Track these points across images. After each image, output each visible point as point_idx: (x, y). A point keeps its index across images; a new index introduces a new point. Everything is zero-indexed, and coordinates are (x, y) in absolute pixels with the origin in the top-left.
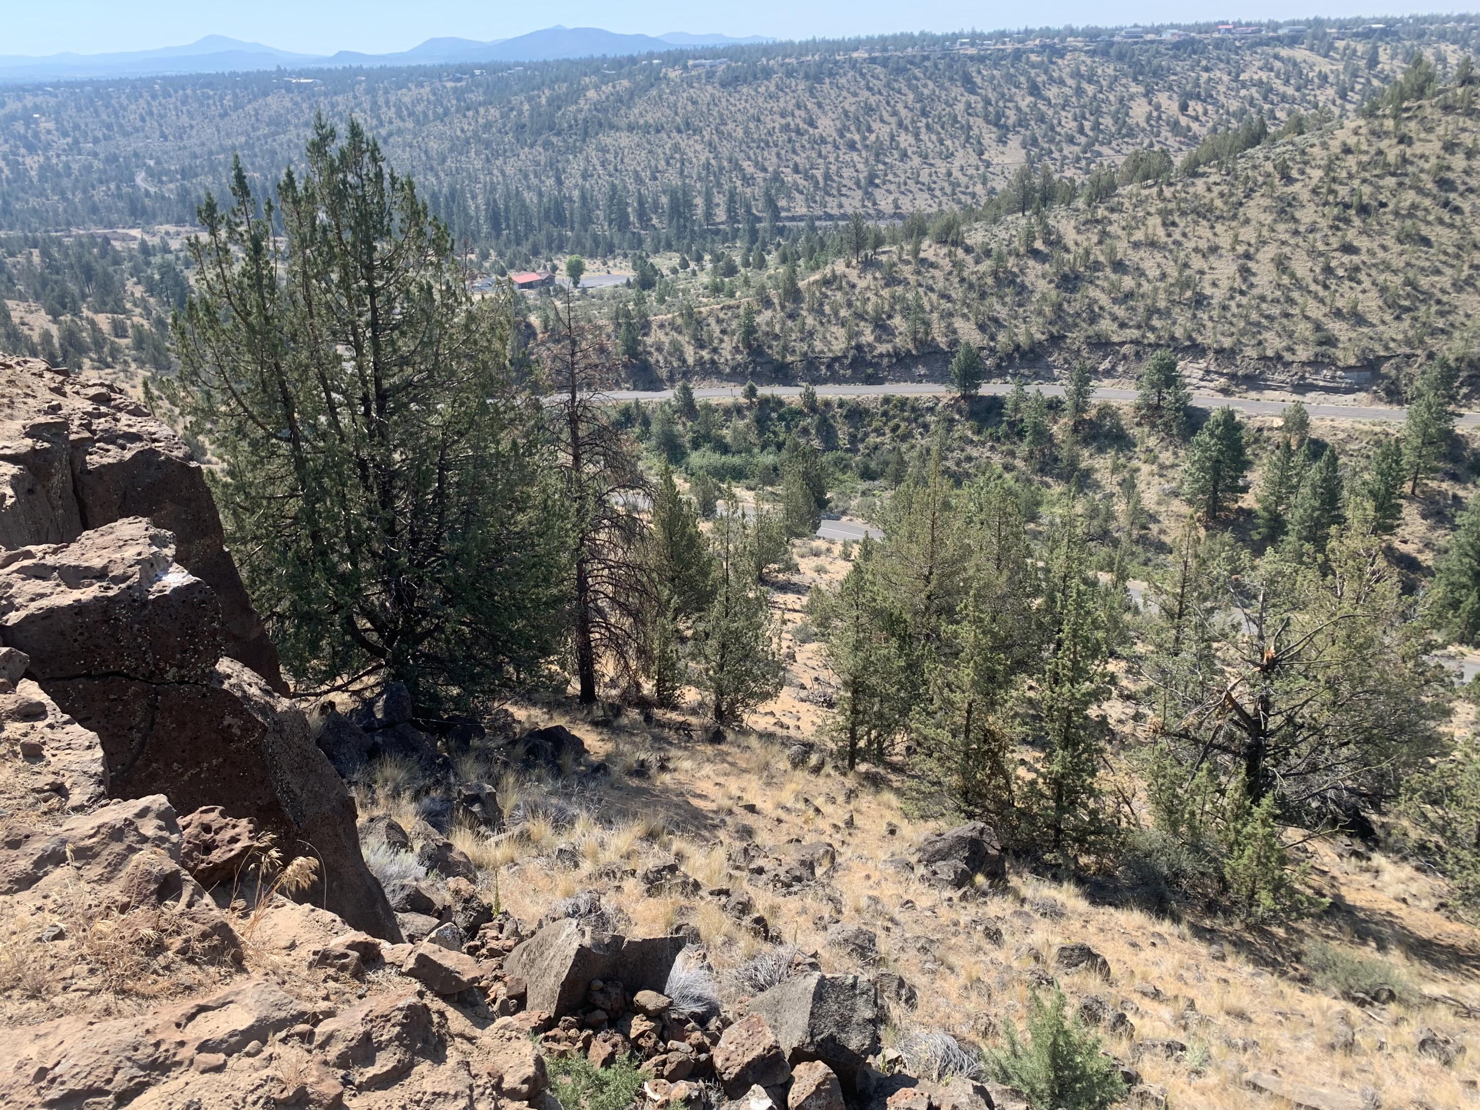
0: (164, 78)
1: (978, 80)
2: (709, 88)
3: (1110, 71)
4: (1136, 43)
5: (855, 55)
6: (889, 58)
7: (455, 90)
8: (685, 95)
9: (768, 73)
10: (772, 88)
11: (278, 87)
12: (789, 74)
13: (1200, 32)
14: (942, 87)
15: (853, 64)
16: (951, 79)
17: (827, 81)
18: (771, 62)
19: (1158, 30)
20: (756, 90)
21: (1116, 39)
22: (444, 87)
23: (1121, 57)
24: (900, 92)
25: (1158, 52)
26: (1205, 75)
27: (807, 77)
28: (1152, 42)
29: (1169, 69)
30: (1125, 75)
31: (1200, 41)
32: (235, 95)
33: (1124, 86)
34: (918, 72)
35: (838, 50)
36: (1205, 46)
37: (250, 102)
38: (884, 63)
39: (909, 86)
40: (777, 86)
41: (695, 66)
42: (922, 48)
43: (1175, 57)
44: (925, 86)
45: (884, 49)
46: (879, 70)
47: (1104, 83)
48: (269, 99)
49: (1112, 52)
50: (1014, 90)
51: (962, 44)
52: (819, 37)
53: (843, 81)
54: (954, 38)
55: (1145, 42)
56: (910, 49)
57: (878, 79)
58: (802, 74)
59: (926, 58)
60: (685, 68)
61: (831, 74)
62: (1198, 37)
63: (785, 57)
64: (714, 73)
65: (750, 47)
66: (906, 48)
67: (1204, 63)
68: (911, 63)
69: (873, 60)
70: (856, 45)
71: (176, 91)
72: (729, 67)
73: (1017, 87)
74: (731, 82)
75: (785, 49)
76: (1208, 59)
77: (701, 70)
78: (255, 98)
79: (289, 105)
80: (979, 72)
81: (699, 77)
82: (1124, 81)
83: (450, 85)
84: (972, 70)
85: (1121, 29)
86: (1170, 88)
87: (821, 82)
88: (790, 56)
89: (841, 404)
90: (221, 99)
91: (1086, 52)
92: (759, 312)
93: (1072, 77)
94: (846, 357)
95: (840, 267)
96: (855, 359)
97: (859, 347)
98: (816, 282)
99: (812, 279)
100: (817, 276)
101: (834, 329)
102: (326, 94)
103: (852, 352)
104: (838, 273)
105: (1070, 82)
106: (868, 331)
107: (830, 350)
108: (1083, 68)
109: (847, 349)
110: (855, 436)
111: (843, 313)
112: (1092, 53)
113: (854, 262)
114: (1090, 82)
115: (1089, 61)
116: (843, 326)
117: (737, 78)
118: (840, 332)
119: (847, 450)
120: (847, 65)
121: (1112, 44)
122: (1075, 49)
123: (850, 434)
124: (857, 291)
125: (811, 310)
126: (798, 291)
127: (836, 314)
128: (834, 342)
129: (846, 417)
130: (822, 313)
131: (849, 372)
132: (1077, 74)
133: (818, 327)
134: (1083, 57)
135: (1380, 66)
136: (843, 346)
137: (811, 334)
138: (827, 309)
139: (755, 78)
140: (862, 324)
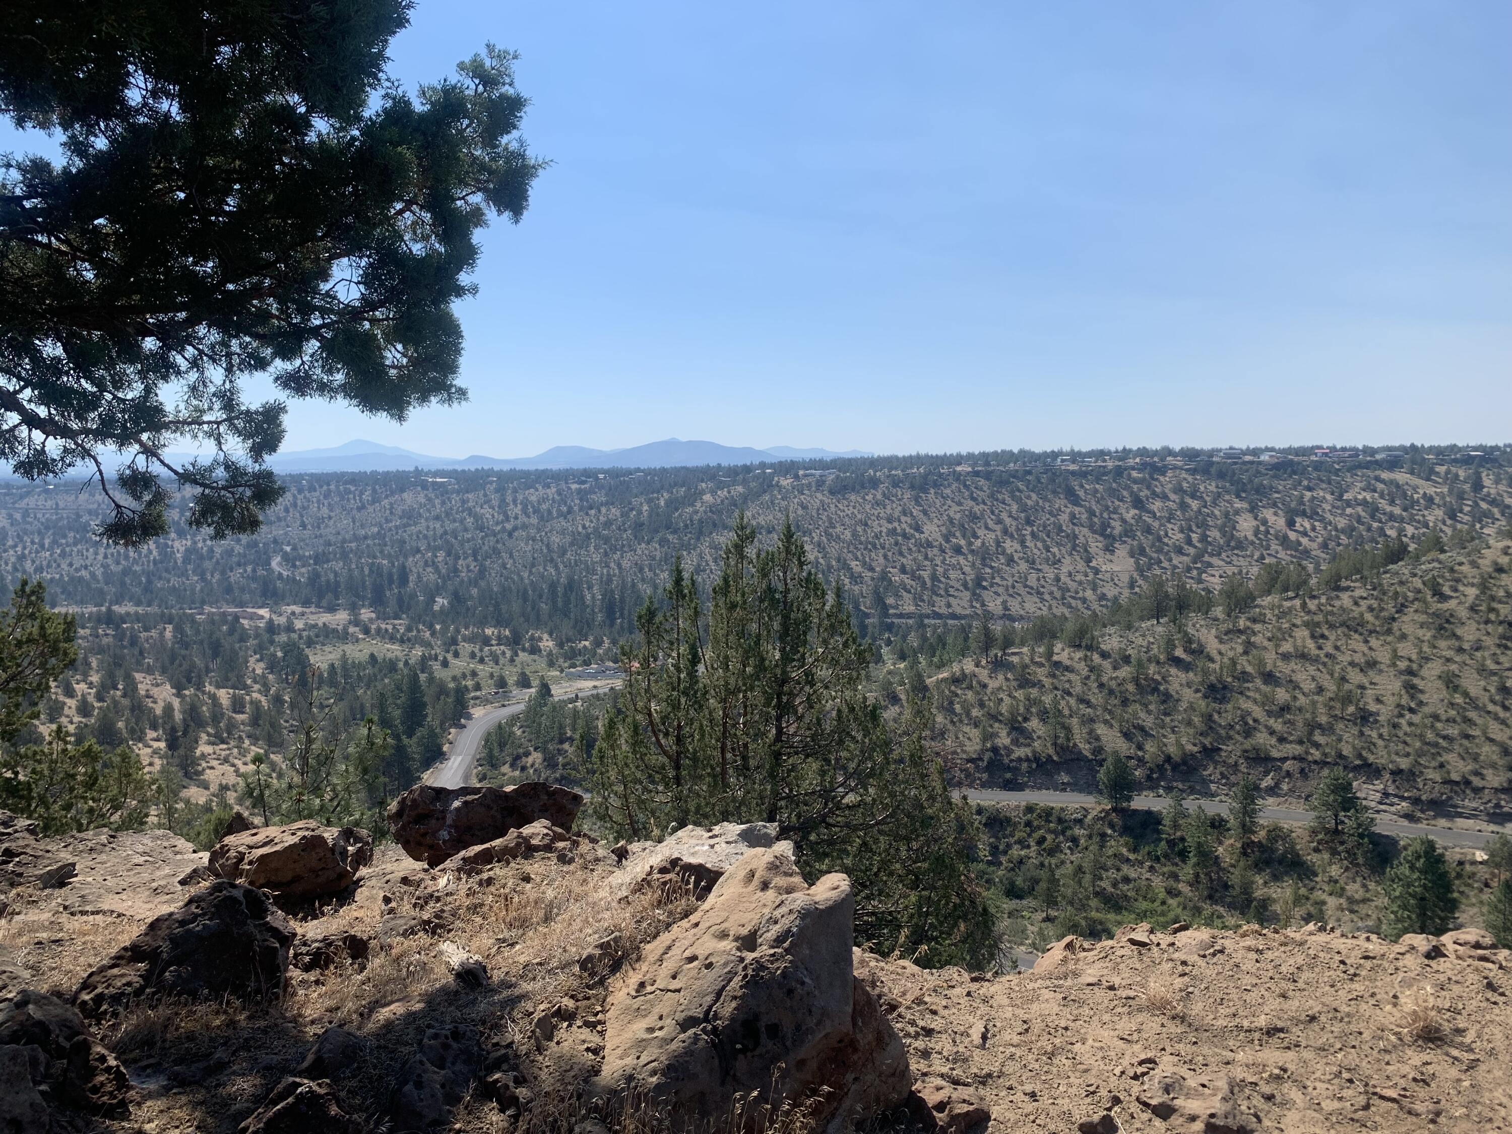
0: (312, 475)
1: (1081, 493)
2: (819, 495)
3: (1212, 488)
4: (1235, 463)
5: (959, 469)
6: (992, 472)
7: (579, 491)
8: (796, 500)
9: (874, 483)
10: (879, 496)
11: (415, 484)
12: (895, 485)
13: (1297, 455)
14: (1045, 499)
15: (957, 477)
16: (1054, 492)
17: (932, 491)
18: (878, 474)
19: (1256, 452)
20: (864, 498)
21: (1215, 459)
22: (569, 488)
23: (1221, 475)
24: (1004, 503)
25: (1258, 472)
26: (1308, 494)
27: (912, 487)
28: (1252, 463)
29: (1271, 488)
30: (1228, 492)
31: (1299, 463)
32: (374, 491)
33: (1228, 501)
34: (1020, 485)
35: (942, 465)
36: (1305, 468)
37: (387, 497)
38: (988, 476)
39: (1013, 497)
40: (884, 495)
41: (806, 476)
42: (1024, 463)
43: (1275, 476)
44: (1029, 497)
45: (987, 464)
46: (982, 482)
47: (1208, 499)
48: (405, 495)
49: (1213, 470)
50: (1117, 503)
51: (1063, 461)
52: (923, 452)
53: (948, 491)
54: (1054, 455)
55: (1245, 463)
56: (1012, 465)
57: (981, 490)
58: (907, 485)
59: (1029, 473)
60: (796, 477)
61: (936, 485)
62: (1296, 459)
63: (890, 470)
64: (824, 482)
65: (856, 460)
66: (1008, 463)
67: (1305, 483)
68: (1014, 477)
69: (977, 474)
70: (959, 459)
71: (321, 487)
72: (838, 477)
73: (1121, 501)
74: (840, 490)
75: (891, 462)
76: (1309, 479)
77: (810, 479)
78: (393, 493)
79: (423, 501)
80: (1082, 486)
81: (809, 486)
82: (1227, 497)
83: (574, 487)
84: (1075, 484)
85: (1220, 450)
86: (1275, 505)
87: (926, 491)
88: (896, 469)
89: (980, 811)
90: (361, 494)
91: (1187, 470)
92: (886, 707)
93: (1175, 493)
94: (981, 759)
95: (969, 665)
96: (991, 763)
97: (995, 750)
98: (942, 680)
99: (941, 676)
100: (945, 675)
101: (967, 729)
102: (458, 492)
103: (987, 756)
104: (967, 671)
105: (1173, 496)
106: (1003, 733)
107: (964, 752)
108: (1185, 485)
109: (983, 751)
110: (997, 848)
111: (975, 712)
112: (1193, 472)
113: (984, 662)
114: (1193, 496)
115: (1190, 478)
116: (976, 726)
117: (845, 488)
118: (975, 733)
119: (989, 863)
120: (951, 478)
121: (1213, 463)
122: (1175, 468)
123: (990, 844)
124: (989, 691)
125: (941, 708)
126: (926, 688)
127: (968, 714)
128: (967, 743)
129: (985, 825)
130: (952, 711)
131: (985, 776)
132: (1179, 490)
133: (950, 727)
134: (1184, 475)
135: (1485, 490)
136: (978, 747)
137: (942, 734)
138: (958, 708)
139: (863, 487)
140: (996, 725)
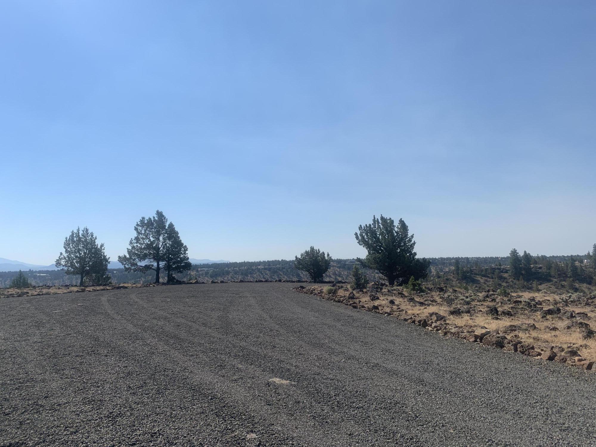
5: (259, 267)
9: (228, 273)
15: (259, 270)
18: (229, 269)
21: (347, 263)
23: (349, 269)
34: (281, 273)
35: (253, 265)
41: (201, 270)
42: (282, 265)
45: (269, 265)
46: (268, 272)
49: (346, 267)
52: (246, 261)
57: (267, 275)
58: (240, 273)
59: (284, 268)
60: (197, 271)
61: (251, 273)
63: (234, 268)
64: (208, 273)
65: (221, 264)
66: (277, 265)
68: (279, 270)
69: (265, 269)
70: (259, 263)
72: (213, 271)
75: (235, 265)
77: (203, 272)
81: (202, 275)
85: (349, 260)
87: (247, 276)
108: (337, 272)
112: (339, 267)
114: (339, 276)
117: (216, 275)
120: (256, 270)
122: (333, 266)
132: (335, 274)
134: (336, 269)
139: (223, 274)
